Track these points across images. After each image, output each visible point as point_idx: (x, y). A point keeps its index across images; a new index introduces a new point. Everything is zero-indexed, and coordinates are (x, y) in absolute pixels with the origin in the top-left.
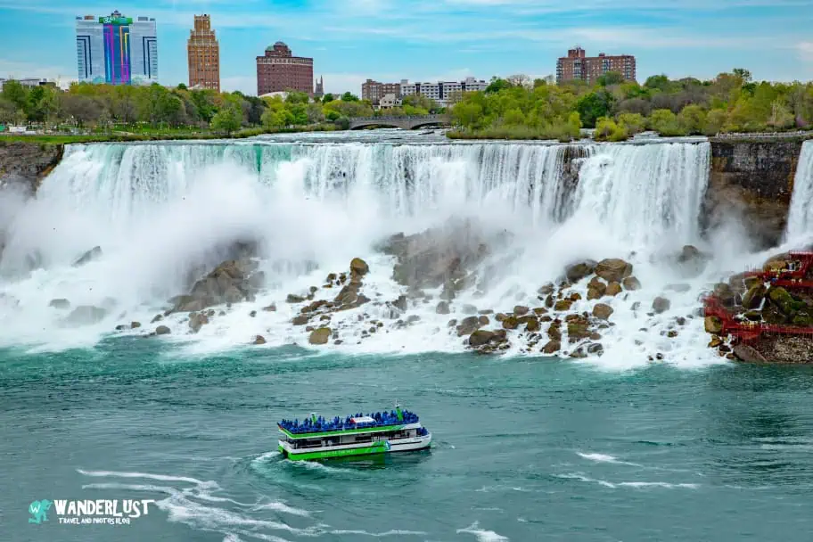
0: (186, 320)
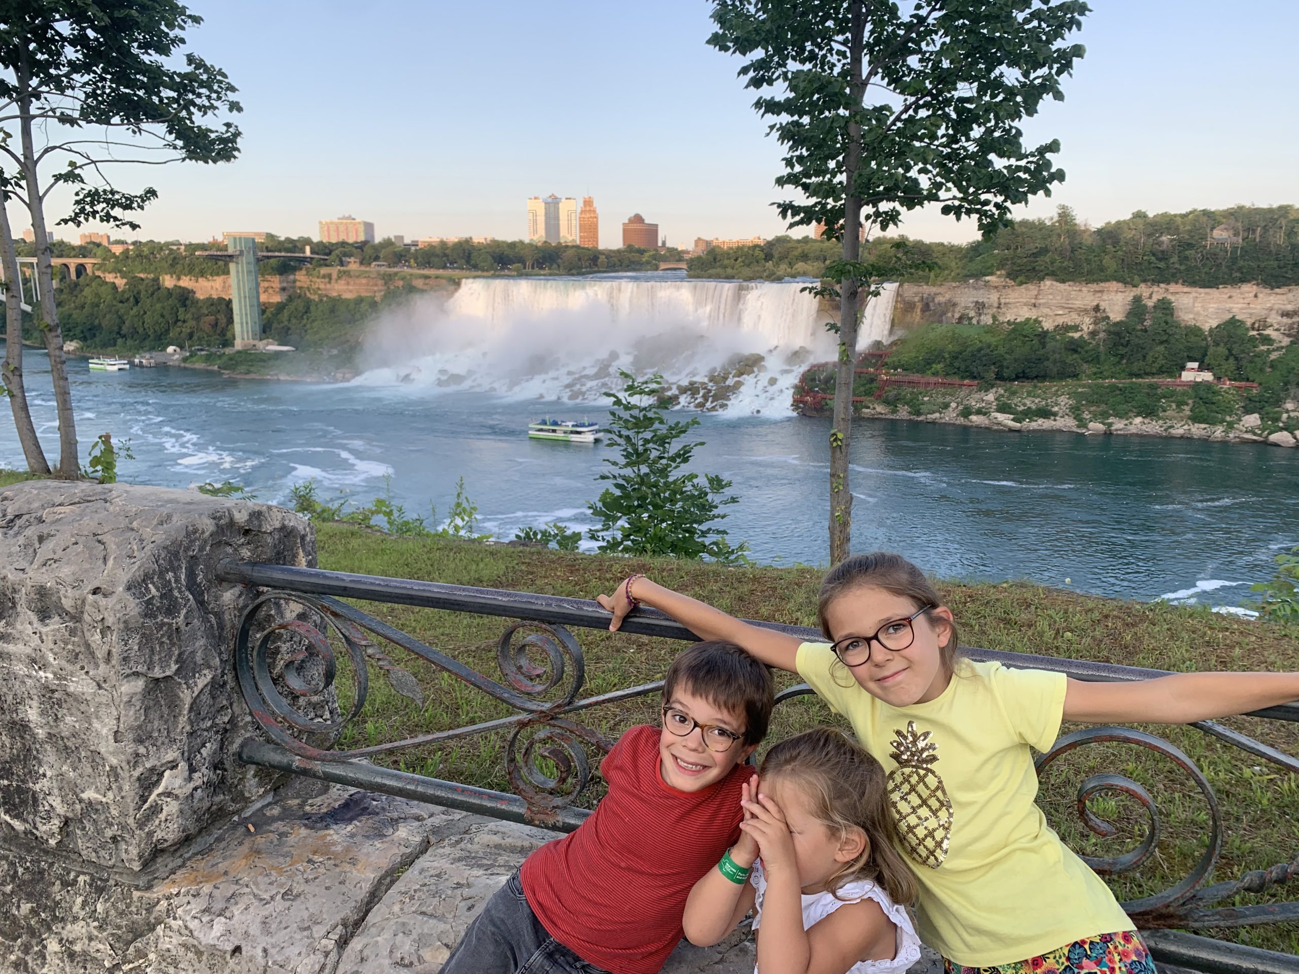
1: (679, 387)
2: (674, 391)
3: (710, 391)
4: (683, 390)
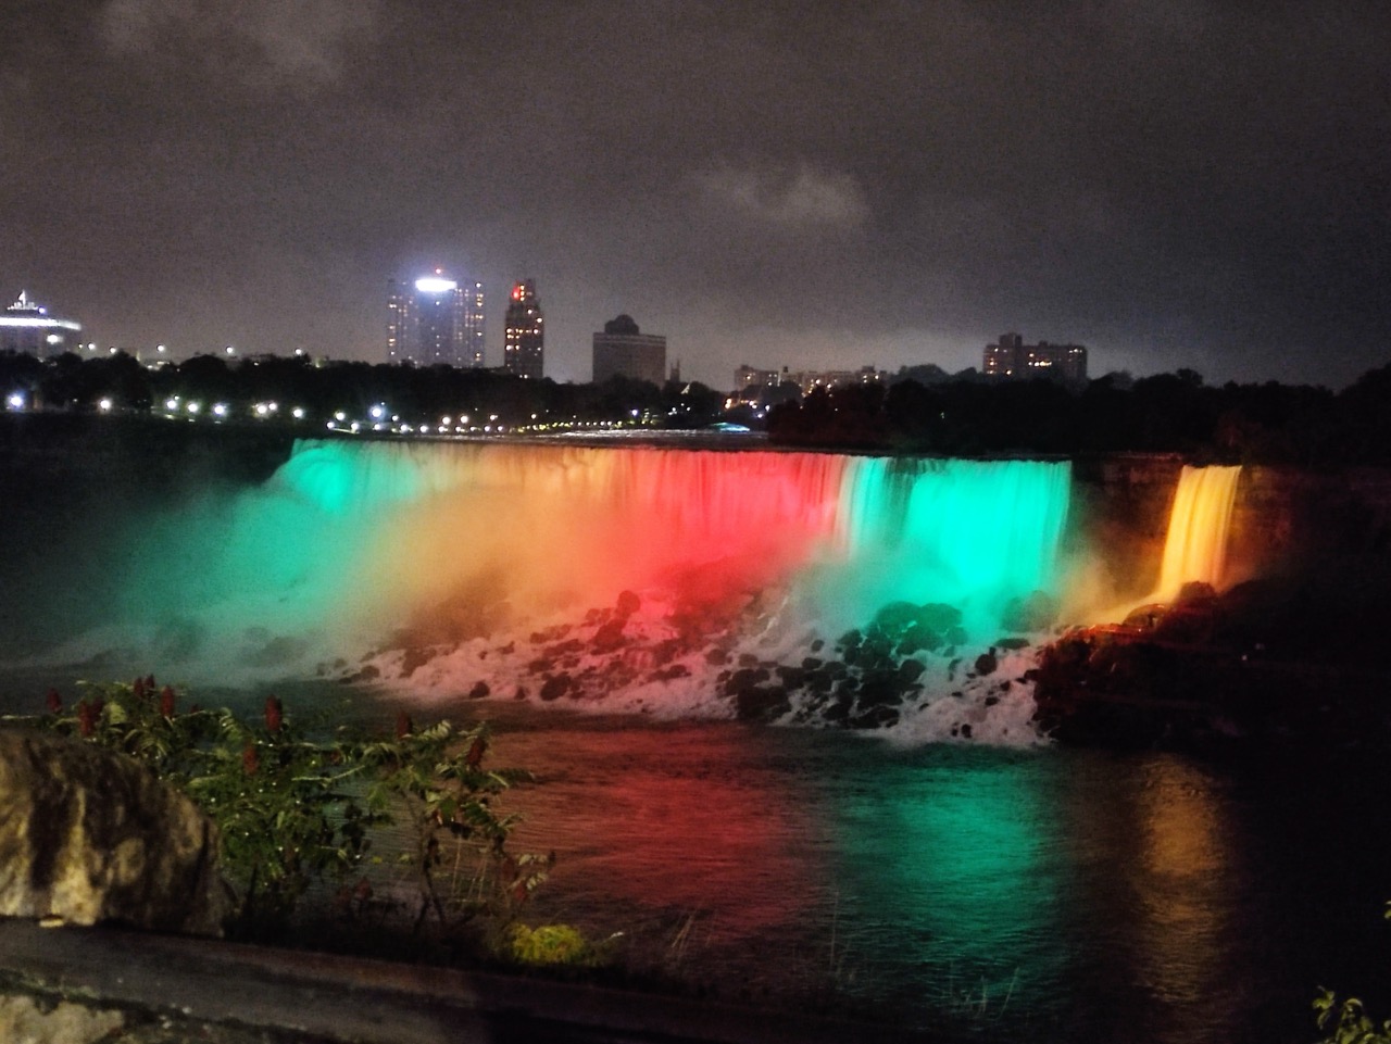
0: (400, 659)
1: (784, 672)
2: (775, 681)
3: (852, 683)
4: (793, 678)
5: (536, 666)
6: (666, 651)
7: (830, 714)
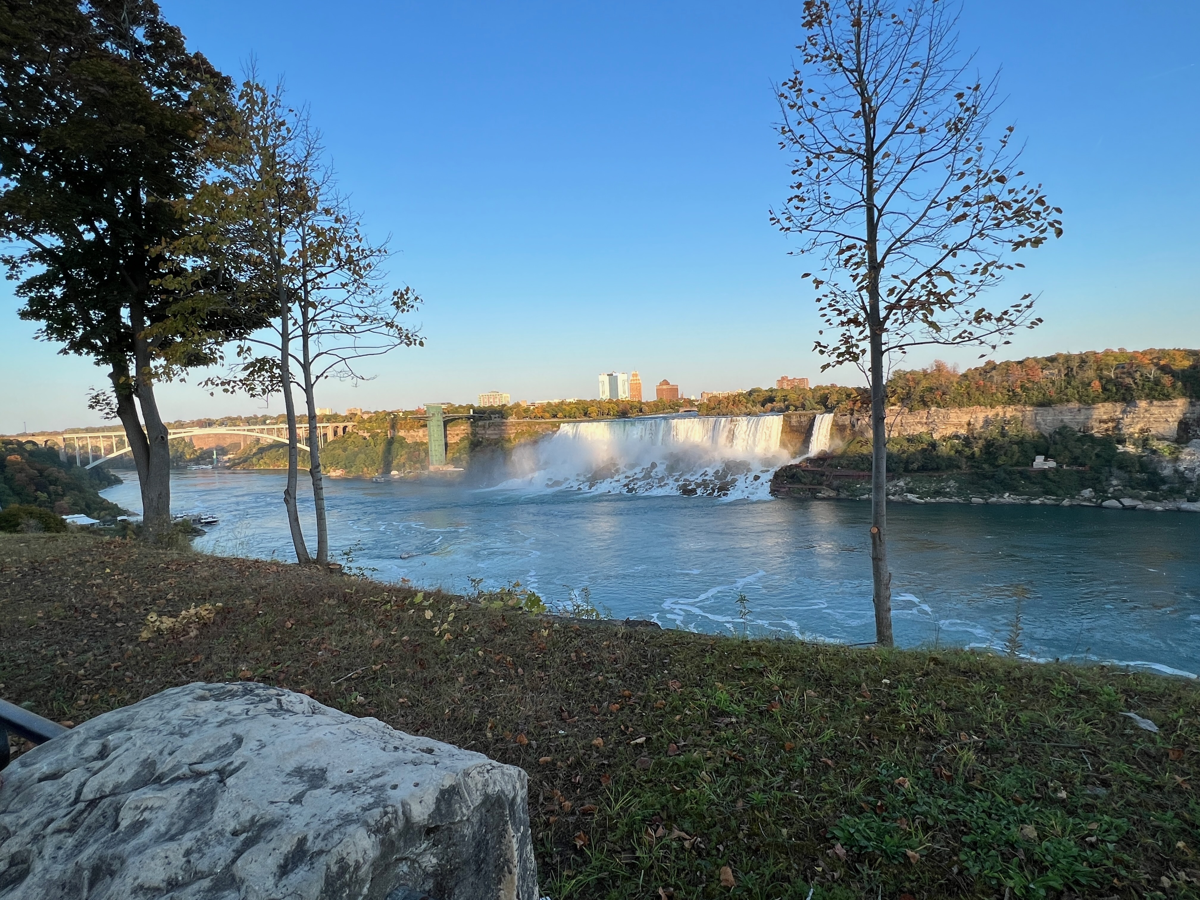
2: (693, 486)
5: (624, 486)
6: (662, 479)
7: (708, 495)
